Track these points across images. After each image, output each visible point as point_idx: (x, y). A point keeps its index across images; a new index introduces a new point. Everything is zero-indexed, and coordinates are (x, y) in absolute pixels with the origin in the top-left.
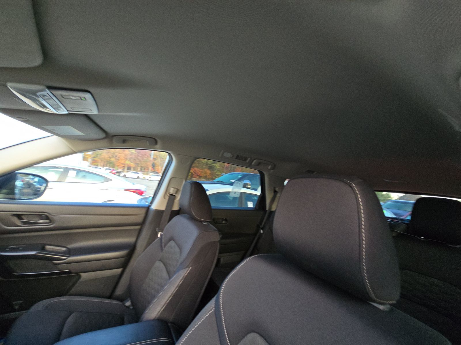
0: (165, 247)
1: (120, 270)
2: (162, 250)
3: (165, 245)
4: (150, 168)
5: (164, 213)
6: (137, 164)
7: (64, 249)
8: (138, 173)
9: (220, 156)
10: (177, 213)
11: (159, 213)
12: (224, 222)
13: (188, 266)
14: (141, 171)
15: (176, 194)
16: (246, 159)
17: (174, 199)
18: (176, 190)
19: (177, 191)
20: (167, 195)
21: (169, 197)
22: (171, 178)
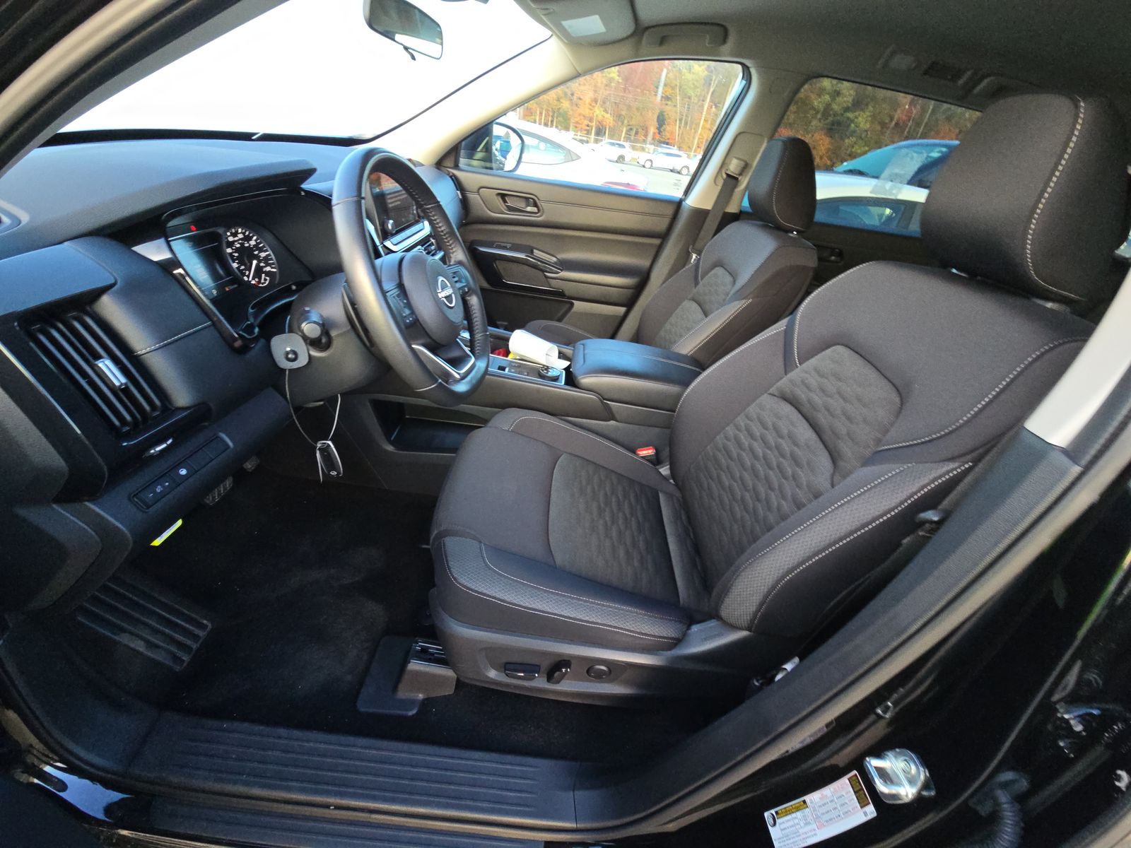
0: (702, 279)
1: (622, 310)
2: (697, 283)
3: (706, 273)
4: (652, 130)
5: (710, 215)
6: (619, 117)
7: (555, 259)
8: (621, 146)
9: (879, 66)
10: (735, 217)
11: (700, 216)
12: (833, 258)
13: (747, 296)
14: (627, 139)
15: (740, 174)
16: (957, 74)
17: (735, 186)
18: (742, 164)
19: (746, 167)
20: (722, 176)
21: (725, 180)
22: (737, 133)
